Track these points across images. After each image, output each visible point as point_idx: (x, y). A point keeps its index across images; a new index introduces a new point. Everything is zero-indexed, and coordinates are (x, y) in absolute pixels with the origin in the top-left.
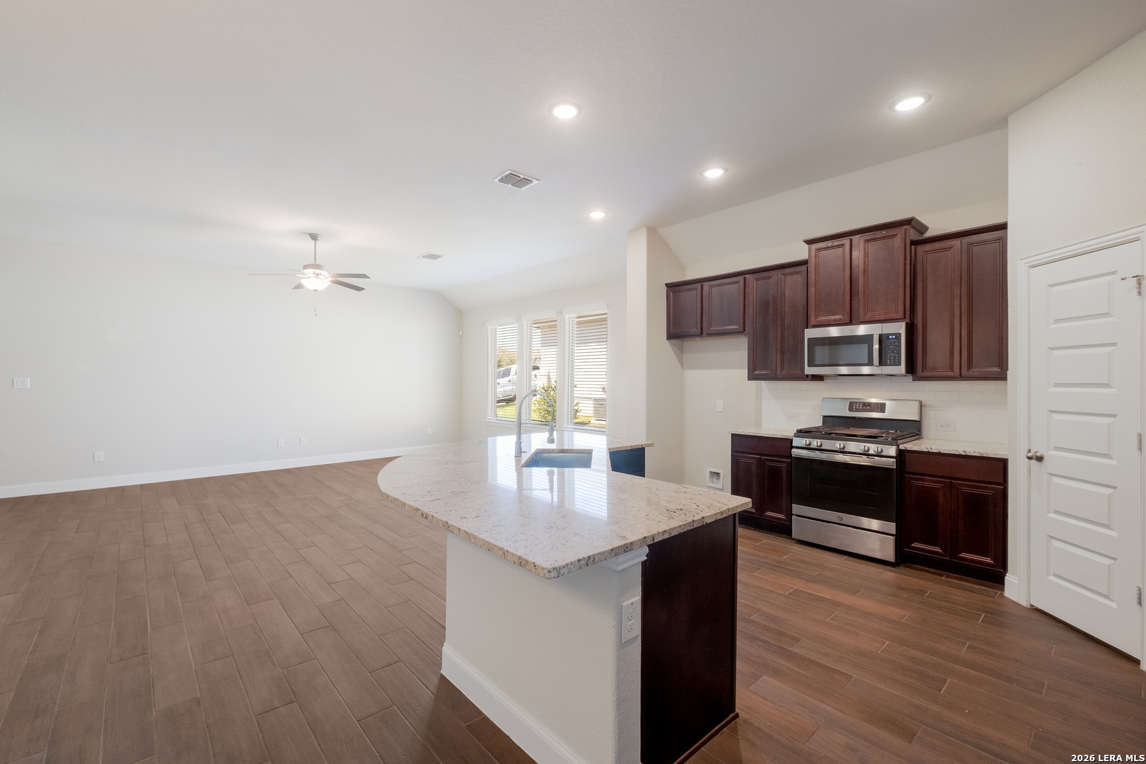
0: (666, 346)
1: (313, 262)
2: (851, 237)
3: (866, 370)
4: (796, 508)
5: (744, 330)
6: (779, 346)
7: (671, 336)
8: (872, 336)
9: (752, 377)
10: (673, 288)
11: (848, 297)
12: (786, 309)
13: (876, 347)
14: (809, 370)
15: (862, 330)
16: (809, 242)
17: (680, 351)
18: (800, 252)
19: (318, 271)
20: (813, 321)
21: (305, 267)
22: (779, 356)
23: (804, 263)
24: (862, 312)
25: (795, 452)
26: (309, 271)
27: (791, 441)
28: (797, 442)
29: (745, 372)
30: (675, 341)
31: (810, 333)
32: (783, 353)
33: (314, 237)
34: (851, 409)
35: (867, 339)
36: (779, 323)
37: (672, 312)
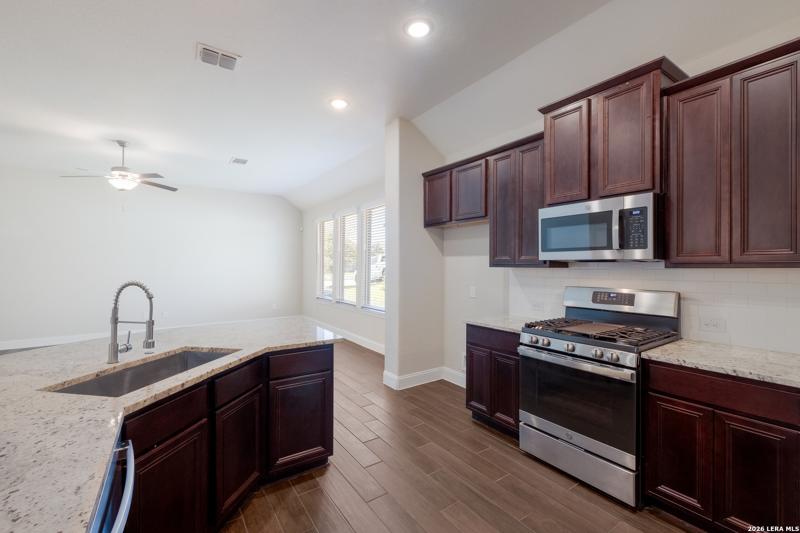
0: (425, 236)
1: (121, 165)
2: (589, 98)
3: (608, 254)
4: (523, 414)
5: (486, 215)
6: (517, 230)
7: (428, 224)
8: (609, 213)
9: (494, 263)
10: (429, 177)
11: (586, 169)
12: (524, 189)
13: (616, 228)
14: (543, 256)
15: (595, 206)
16: (545, 111)
17: (441, 239)
18: (536, 125)
19: (123, 173)
20: (548, 200)
21: (114, 169)
22: (517, 241)
23: (539, 137)
24: (601, 184)
25: (522, 350)
26: (116, 173)
27: (518, 336)
28: (526, 338)
29: (486, 259)
30: (433, 229)
31: (545, 213)
32: (521, 237)
33: (122, 144)
34: (594, 300)
35: (604, 218)
36: (517, 205)
37: (427, 200)
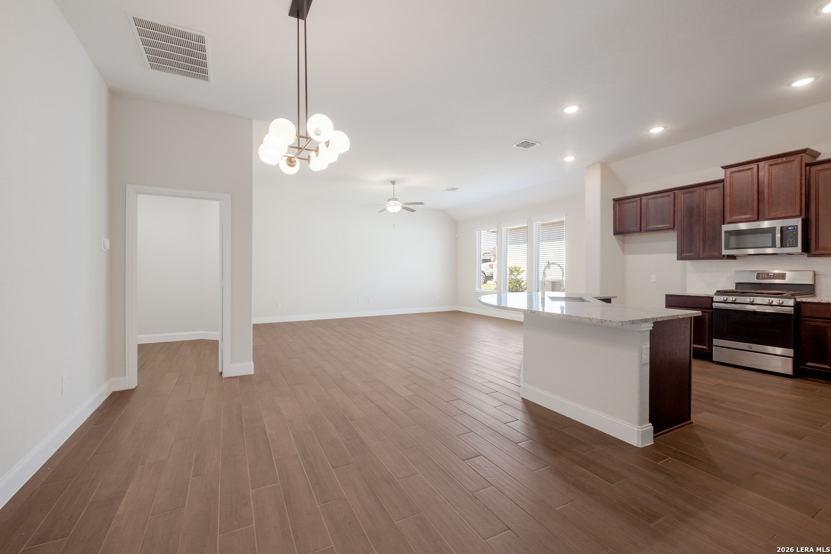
0: (613, 240)
1: (393, 197)
2: (758, 163)
3: (769, 251)
4: (716, 341)
5: (674, 227)
6: (701, 237)
7: (616, 233)
8: (775, 228)
9: (680, 258)
10: (618, 201)
11: (756, 203)
12: (707, 212)
13: (778, 235)
14: (725, 252)
15: (766, 224)
16: (725, 168)
17: (623, 242)
18: (720, 174)
19: (396, 202)
20: (728, 219)
21: (389, 200)
22: (701, 244)
23: (722, 181)
24: (766, 212)
25: (715, 305)
26: (391, 202)
27: (712, 298)
28: (716, 298)
29: (675, 255)
30: (619, 236)
31: (726, 228)
32: (704, 241)
33: (393, 183)
34: (758, 278)
35: (772, 230)
36: (701, 221)
37: (617, 217)
